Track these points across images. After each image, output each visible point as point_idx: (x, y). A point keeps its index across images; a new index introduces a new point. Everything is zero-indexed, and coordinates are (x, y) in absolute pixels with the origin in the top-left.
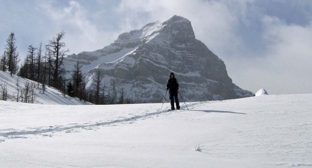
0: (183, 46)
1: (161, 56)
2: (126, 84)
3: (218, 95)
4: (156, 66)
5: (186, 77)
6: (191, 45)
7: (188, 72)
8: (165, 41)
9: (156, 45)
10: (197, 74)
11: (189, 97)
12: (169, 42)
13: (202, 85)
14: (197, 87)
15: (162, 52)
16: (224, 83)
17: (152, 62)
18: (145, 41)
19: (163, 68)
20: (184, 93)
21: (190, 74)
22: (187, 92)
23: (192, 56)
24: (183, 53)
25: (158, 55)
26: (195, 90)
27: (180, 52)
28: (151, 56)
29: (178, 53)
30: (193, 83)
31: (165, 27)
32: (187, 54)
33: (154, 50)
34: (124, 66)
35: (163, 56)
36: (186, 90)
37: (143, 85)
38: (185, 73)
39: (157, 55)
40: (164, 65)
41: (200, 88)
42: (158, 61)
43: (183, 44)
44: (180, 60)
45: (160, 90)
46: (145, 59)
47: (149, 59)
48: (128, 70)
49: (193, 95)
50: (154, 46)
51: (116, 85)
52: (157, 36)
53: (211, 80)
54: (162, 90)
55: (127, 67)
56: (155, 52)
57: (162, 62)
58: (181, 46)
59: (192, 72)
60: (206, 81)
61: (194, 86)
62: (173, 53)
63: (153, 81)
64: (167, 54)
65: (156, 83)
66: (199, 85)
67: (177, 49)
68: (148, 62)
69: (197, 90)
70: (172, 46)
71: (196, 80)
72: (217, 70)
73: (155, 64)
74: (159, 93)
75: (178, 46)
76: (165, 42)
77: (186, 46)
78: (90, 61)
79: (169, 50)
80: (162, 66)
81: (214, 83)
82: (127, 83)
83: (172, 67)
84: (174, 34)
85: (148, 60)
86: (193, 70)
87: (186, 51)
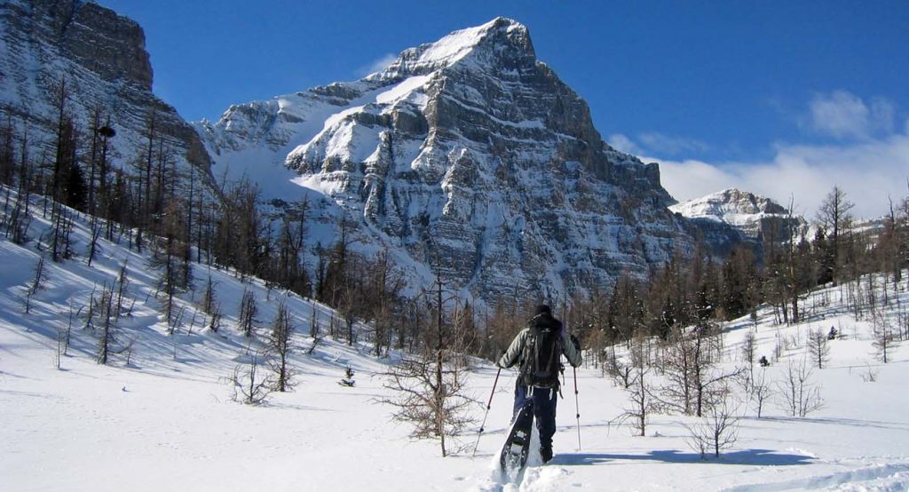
0: (515, 73)
1: (475, 91)
2: (411, 141)
3: (575, 162)
4: (466, 110)
5: (519, 129)
6: (528, 72)
7: (522, 120)
8: (481, 63)
9: (465, 71)
10: (539, 124)
11: (524, 165)
12: (488, 66)
13: (547, 144)
14: (537, 148)
15: (477, 84)
16: (586, 141)
17: (458, 102)
18: (446, 63)
19: (478, 113)
20: (514, 158)
21: (525, 124)
22: (521, 155)
23: (530, 90)
24: (514, 86)
25: (471, 89)
26: (534, 153)
27: (509, 85)
28: (456, 90)
29: (504, 86)
30: (531, 141)
31: (482, 39)
32: (522, 87)
33: (462, 80)
34: (408, 108)
35: (479, 91)
36: (518, 154)
37: (441, 143)
38: (516, 122)
39: (467, 90)
40: (478, 106)
41: (543, 148)
42: (470, 100)
43: (515, 70)
44: (508, 97)
45: (471, 151)
46: (445, 96)
47: (453, 96)
48: (416, 116)
49: (531, 161)
50: (463, 73)
51: (393, 142)
52: (469, 55)
53: (563, 135)
54: (477, 152)
55: (413, 111)
56: (463, 83)
57: (476, 101)
58: (510, 73)
59: (529, 120)
60: (555, 138)
61: (532, 145)
62: (496, 86)
63: (461, 136)
64: (485, 88)
65: (466, 139)
66: (541, 144)
67: (502, 78)
68: (451, 101)
69: (537, 152)
70: (494, 73)
71: (536, 133)
72: (574, 116)
73: (463, 105)
74: (470, 158)
75: (506, 72)
76: (482, 66)
77: (520, 72)
78: (348, 100)
79: (489, 81)
80: (477, 110)
81: (569, 141)
82: (414, 139)
83: (494, 111)
84: (499, 52)
85: (451, 98)
86: (531, 117)
87: (519, 83)
